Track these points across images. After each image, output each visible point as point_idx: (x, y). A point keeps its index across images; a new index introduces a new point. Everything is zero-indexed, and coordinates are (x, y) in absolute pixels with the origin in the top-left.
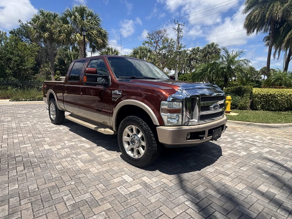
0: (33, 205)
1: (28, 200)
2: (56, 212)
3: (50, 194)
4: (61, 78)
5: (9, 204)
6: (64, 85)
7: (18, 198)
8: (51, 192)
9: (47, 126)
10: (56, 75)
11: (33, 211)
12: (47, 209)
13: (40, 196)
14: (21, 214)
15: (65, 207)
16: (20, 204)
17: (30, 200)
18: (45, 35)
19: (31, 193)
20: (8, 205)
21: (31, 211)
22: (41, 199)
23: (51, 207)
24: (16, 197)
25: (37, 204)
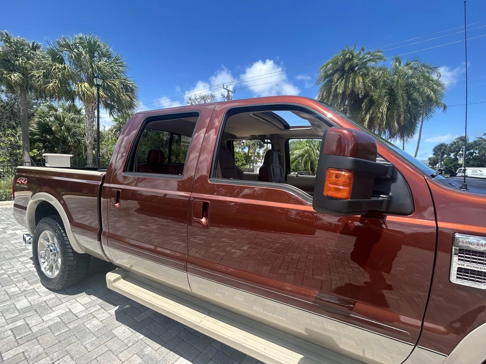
4: (44, 156)
6: (105, 185)
9: (22, 303)
10: (35, 151)
18: (12, 77)
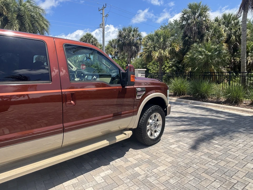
0: (232, 175)
1: (231, 180)
2: (227, 165)
3: (215, 172)
5: (244, 188)
7: (235, 186)
8: (214, 172)
11: (236, 173)
12: (228, 168)
13: (222, 175)
14: (243, 177)
15: (220, 162)
16: (238, 182)
17: (230, 179)
19: (224, 182)
20: (246, 188)
21: (237, 174)
22: (224, 174)
23: (226, 167)
24: (235, 187)
25: (229, 174)
